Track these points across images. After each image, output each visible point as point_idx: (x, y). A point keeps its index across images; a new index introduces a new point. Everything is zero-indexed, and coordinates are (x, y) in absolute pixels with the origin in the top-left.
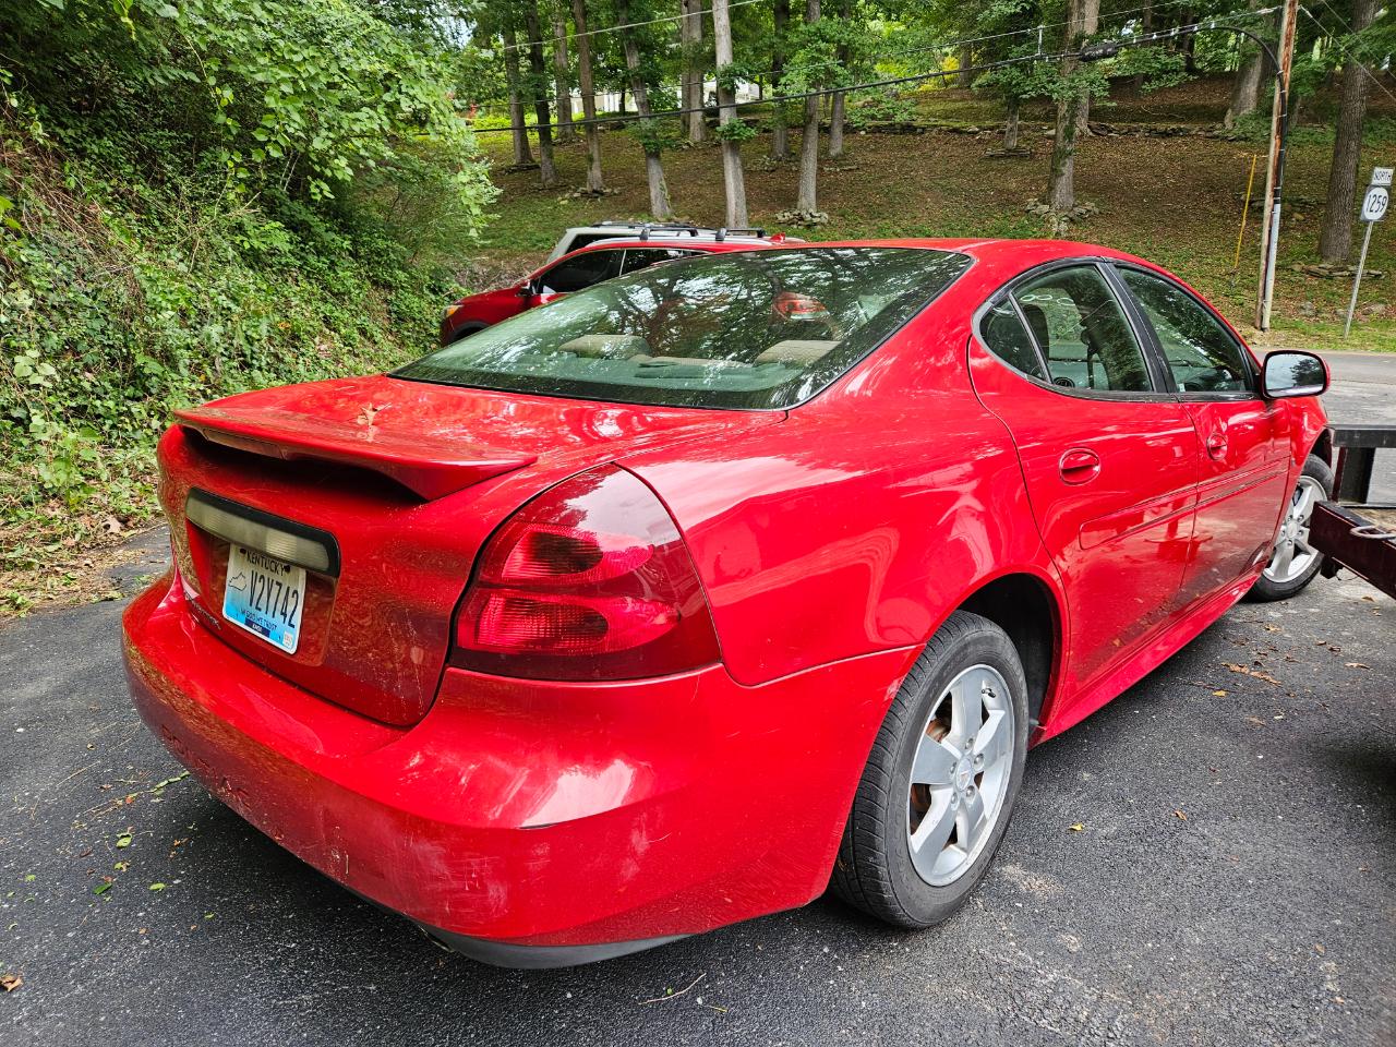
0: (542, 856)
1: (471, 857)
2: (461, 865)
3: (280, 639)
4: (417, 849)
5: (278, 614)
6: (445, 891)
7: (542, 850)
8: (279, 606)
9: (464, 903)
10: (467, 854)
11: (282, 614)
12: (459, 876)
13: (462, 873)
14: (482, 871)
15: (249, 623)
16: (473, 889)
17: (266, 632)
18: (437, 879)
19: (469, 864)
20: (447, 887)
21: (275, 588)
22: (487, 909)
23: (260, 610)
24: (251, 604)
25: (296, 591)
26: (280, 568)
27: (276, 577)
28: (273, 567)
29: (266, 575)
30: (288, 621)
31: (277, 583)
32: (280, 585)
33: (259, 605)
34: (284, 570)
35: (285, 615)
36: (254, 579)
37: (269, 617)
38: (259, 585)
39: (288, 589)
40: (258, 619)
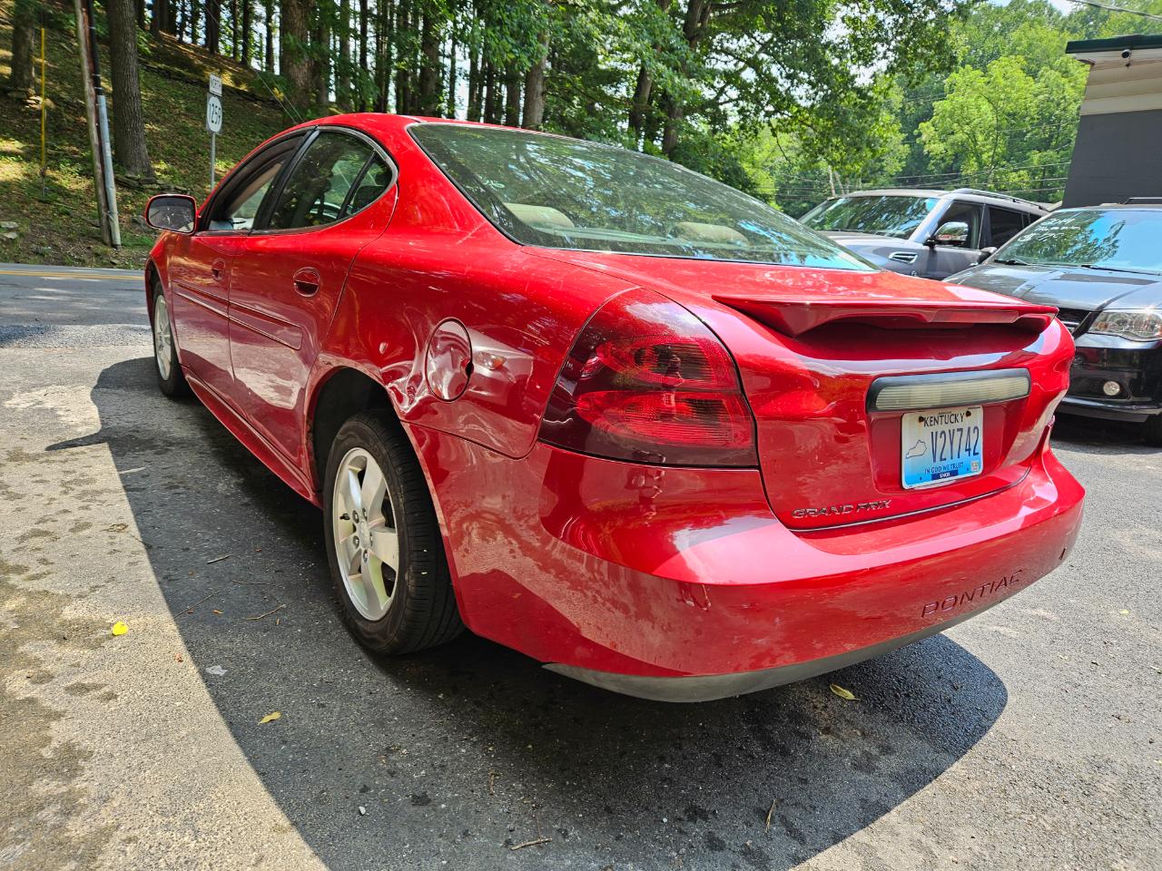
3: (968, 470)
5: (963, 453)
8: (963, 447)
11: (966, 450)
15: (935, 476)
17: (954, 473)
21: (957, 434)
23: (945, 459)
24: (934, 461)
25: (976, 428)
26: (959, 418)
27: (957, 426)
28: (953, 419)
29: (946, 428)
30: (972, 452)
31: (958, 430)
32: (961, 430)
33: (943, 457)
34: (965, 417)
35: (969, 450)
36: (934, 436)
37: (956, 460)
38: (940, 441)
39: (969, 428)
40: (945, 468)
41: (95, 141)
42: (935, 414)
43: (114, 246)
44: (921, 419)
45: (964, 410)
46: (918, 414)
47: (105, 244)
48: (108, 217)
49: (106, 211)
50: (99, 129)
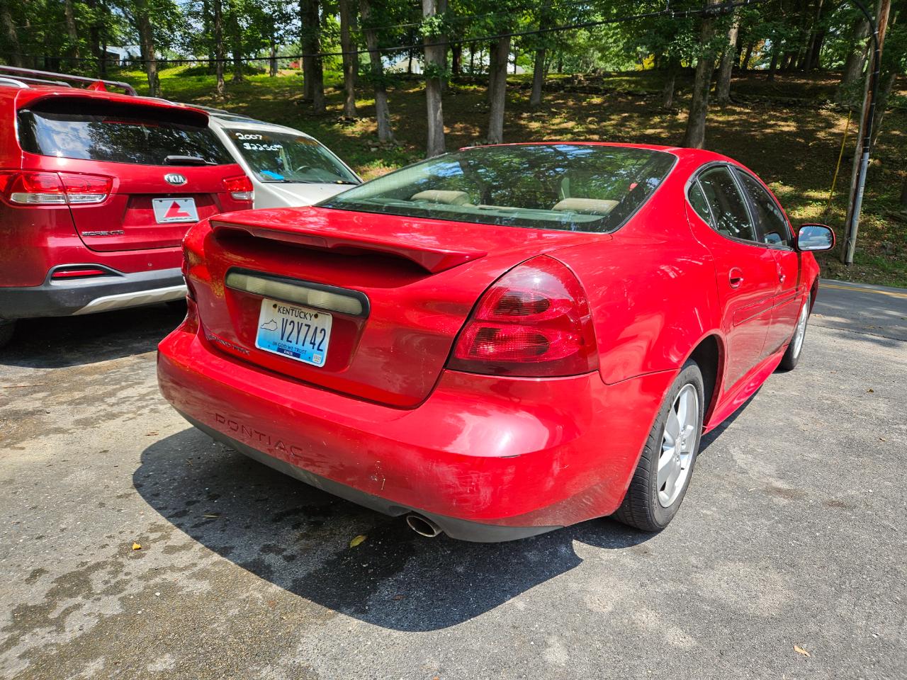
0: (511, 473)
1: (473, 473)
2: (467, 478)
3: (310, 358)
4: (438, 470)
5: (307, 343)
6: (454, 493)
7: (511, 470)
8: (308, 339)
9: (466, 501)
10: (470, 472)
11: (311, 343)
12: (464, 484)
13: (467, 483)
14: (478, 481)
15: (281, 350)
16: (472, 491)
17: (295, 355)
18: (450, 486)
19: (471, 477)
20: (456, 491)
21: (304, 329)
22: (478, 503)
23: (291, 342)
24: (282, 339)
25: (323, 330)
26: (308, 316)
27: (305, 322)
28: (302, 315)
29: (296, 320)
30: (316, 347)
31: (306, 325)
32: (309, 326)
33: (289, 339)
34: (313, 317)
35: (314, 344)
36: (285, 323)
37: (300, 346)
38: (289, 328)
39: (316, 328)
40: (289, 348)
41: (854, 186)
42: (288, 306)
43: (847, 263)
44: (275, 306)
45: (314, 312)
46: (274, 302)
47: (841, 262)
48: (848, 242)
49: (847, 238)
50: (858, 177)
